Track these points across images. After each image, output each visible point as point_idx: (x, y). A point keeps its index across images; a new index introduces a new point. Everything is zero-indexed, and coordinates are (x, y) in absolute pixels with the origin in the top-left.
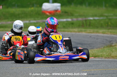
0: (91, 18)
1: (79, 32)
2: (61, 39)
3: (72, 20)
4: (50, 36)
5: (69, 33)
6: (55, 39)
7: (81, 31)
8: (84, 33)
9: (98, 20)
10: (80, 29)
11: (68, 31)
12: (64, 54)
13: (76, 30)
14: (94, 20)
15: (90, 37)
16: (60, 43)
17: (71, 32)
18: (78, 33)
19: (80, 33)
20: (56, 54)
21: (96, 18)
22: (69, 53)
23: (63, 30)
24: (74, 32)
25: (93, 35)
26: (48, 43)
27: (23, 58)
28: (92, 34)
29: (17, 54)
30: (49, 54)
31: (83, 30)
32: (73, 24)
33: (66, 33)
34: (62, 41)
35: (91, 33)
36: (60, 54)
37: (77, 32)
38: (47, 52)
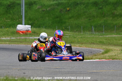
2: (64, 45)
4: (56, 43)
6: (60, 45)
12: (66, 56)
16: (63, 47)
20: (60, 55)
22: (70, 55)
26: (54, 48)
27: (37, 59)
29: (32, 55)
30: (55, 55)
34: (64, 46)
36: (63, 55)
38: (54, 54)
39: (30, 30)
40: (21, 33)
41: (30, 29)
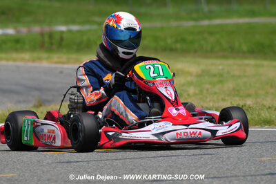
0: (63, 28)
1: (33, 61)
3: (18, 32)
8: (45, 64)
9: (79, 31)
10: (35, 55)
13: (27, 56)
14: (70, 31)
15: (61, 72)
18: (30, 64)
19: (36, 64)
21: (75, 28)
25: (68, 69)
28: (66, 66)
31: (44, 55)
32: (17, 41)
35: (63, 63)
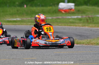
5: (75, 27)
7: (85, 26)
11: (74, 26)
17: (76, 26)
23: (69, 24)
24: (79, 26)
33: (72, 27)
37: (81, 26)
39: (73, 9)
40: (63, 12)
41: (73, 7)
